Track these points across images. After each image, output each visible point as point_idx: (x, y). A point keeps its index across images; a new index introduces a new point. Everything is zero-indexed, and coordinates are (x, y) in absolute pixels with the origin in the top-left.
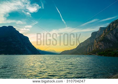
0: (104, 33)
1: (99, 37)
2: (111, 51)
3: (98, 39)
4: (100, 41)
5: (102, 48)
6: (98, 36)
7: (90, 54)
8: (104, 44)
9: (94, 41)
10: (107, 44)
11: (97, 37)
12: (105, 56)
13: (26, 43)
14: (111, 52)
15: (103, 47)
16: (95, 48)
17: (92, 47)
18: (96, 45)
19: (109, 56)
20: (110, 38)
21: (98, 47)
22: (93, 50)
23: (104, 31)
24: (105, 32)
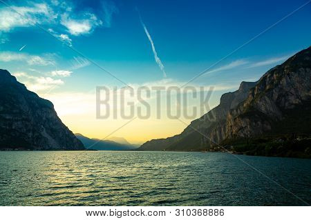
0: (250, 96)
1: (239, 106)
2: (265, 141)
3: (237, 111)
4: (242, 116)
5: (245, 135)
6: (237, 104)
7: (216, 151)
8: (250, 124)
9: (226, 116)
10: (259, 123)
11: (234, 104)
12: (248, 154)
13: (44, 118)
14: (264, 144)
15: (248, 131)
16: (230, 134)
17: (220, 132)
18: (231, 127)
19: (258, 155)
20: (266, 109)
21: (237, 132)
22: (224, 138)
23: (251, 92)
24: (253, 94)
